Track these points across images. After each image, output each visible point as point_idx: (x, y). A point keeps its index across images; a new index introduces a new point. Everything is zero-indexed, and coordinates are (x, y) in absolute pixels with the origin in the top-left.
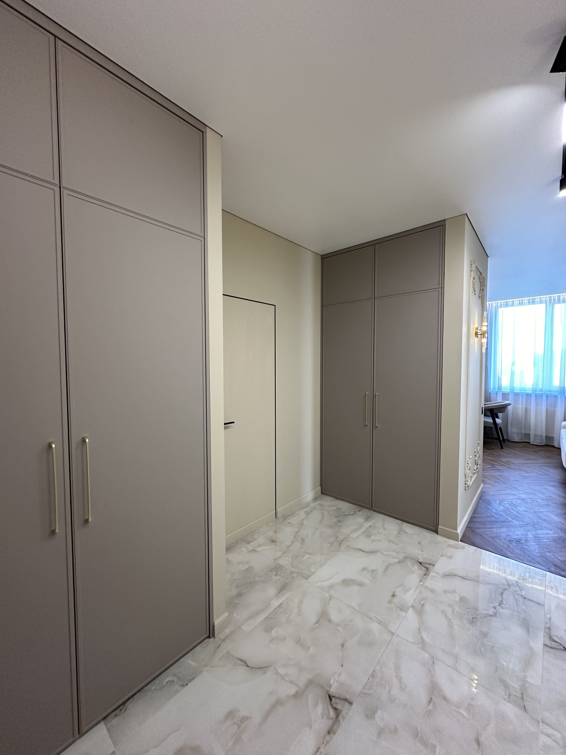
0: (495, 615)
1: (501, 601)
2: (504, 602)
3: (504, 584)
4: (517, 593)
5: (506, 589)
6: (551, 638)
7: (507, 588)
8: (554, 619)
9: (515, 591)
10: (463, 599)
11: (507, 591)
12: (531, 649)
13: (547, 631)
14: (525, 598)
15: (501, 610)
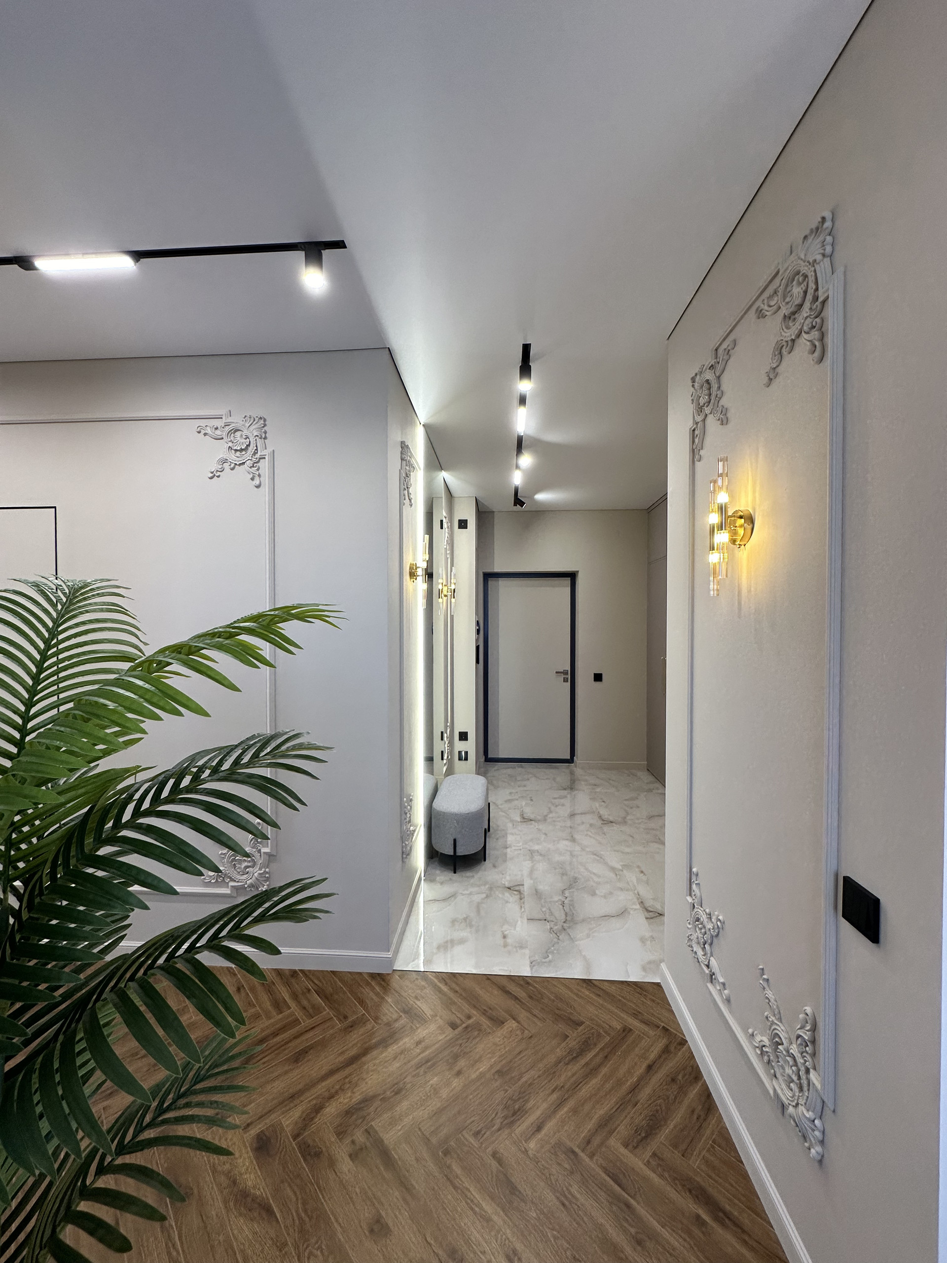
0: (563, 892)
1: (563, 906)
2: (561, 907)
3: (569, 927)
4: (553, 923)
5: (564, 922)
6: (519, 891)
7: (565, 925)
8: (517, 908)
9: (556, 925)
10: (594, 894)
11: (563, 921)
12: (531, 879)
13: (523, 896)
14: (545, 920)
15: (560, 898)
